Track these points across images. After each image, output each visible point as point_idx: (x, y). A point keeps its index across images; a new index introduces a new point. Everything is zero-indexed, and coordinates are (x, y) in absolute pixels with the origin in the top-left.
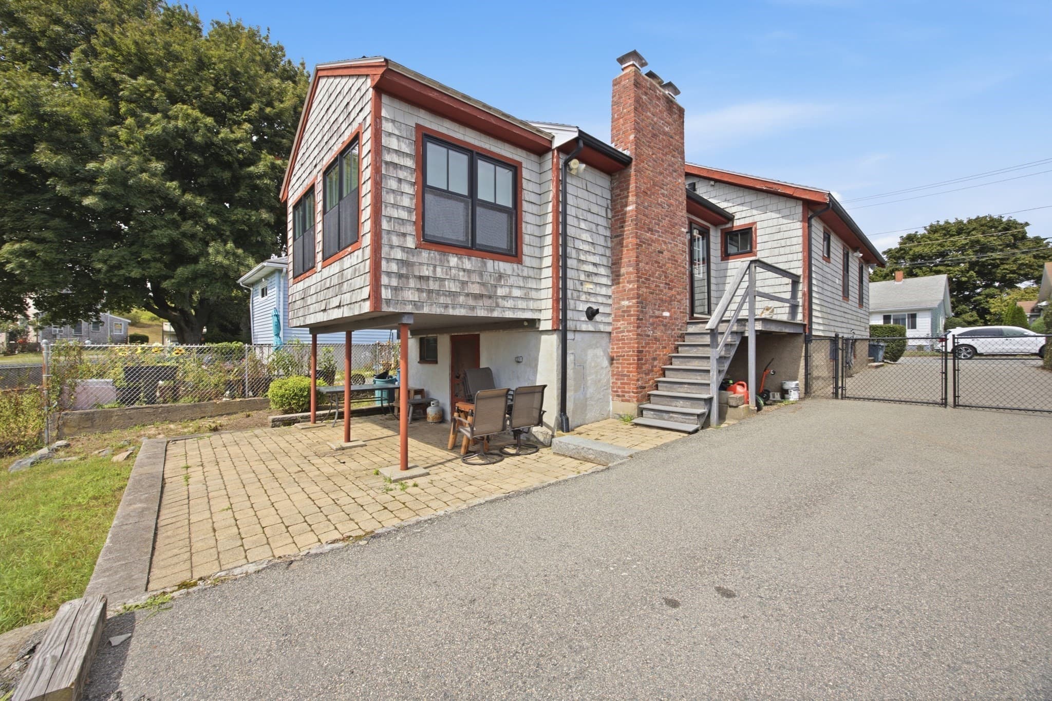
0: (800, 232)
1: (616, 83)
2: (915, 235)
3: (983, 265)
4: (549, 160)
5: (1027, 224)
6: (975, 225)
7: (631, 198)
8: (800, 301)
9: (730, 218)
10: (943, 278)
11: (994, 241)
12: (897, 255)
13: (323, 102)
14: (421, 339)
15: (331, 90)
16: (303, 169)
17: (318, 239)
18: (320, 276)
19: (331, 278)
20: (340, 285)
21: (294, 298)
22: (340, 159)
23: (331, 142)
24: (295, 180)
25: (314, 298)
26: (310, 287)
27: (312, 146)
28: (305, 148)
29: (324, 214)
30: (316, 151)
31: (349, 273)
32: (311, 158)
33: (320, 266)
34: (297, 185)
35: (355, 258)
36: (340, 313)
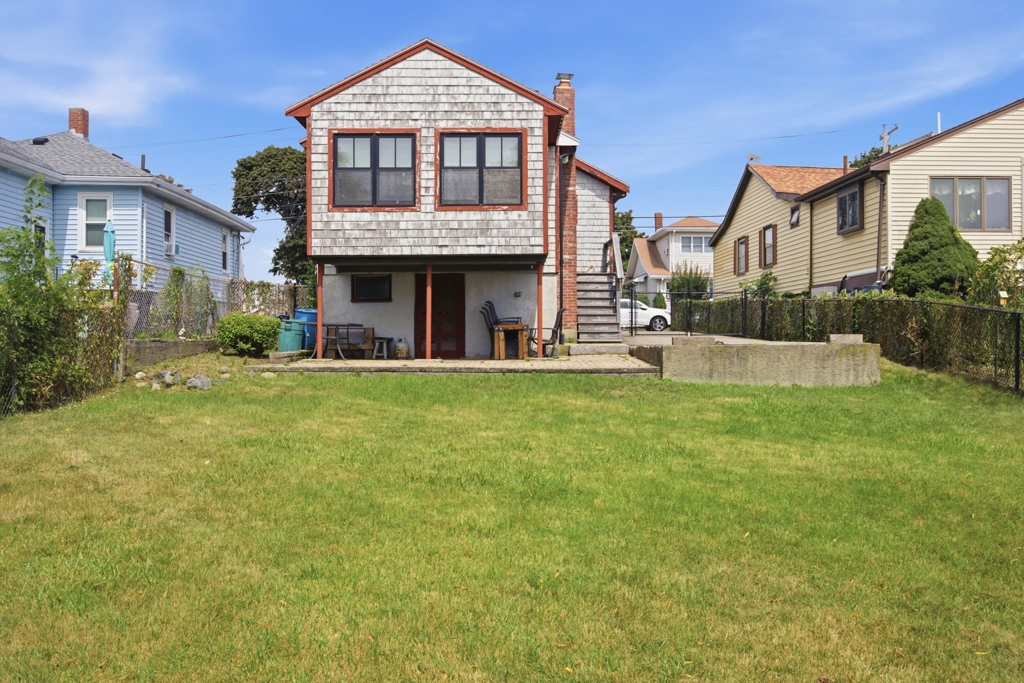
4: (553, 152)
13: (433, 73)
14: (353, 277)
15: (456, 73)
16: (372, 107)
17: (424, 183)
18: (429, 217)
19: (460, 222)
20: (484, 230)
21: (333, 227)
22: (481, 137)
23: (458, 116)
24: (339, 107)
25: (410, 233)
26: (397, 222)
27: (405, 98)
28: (379, 90)
29: (441, 167)
30: (420, 107)
31: (504, 224)
32: (401, 107)
33: (431, 208)
34: (347, 116)
35: (514, 215)
36: (485, 251)
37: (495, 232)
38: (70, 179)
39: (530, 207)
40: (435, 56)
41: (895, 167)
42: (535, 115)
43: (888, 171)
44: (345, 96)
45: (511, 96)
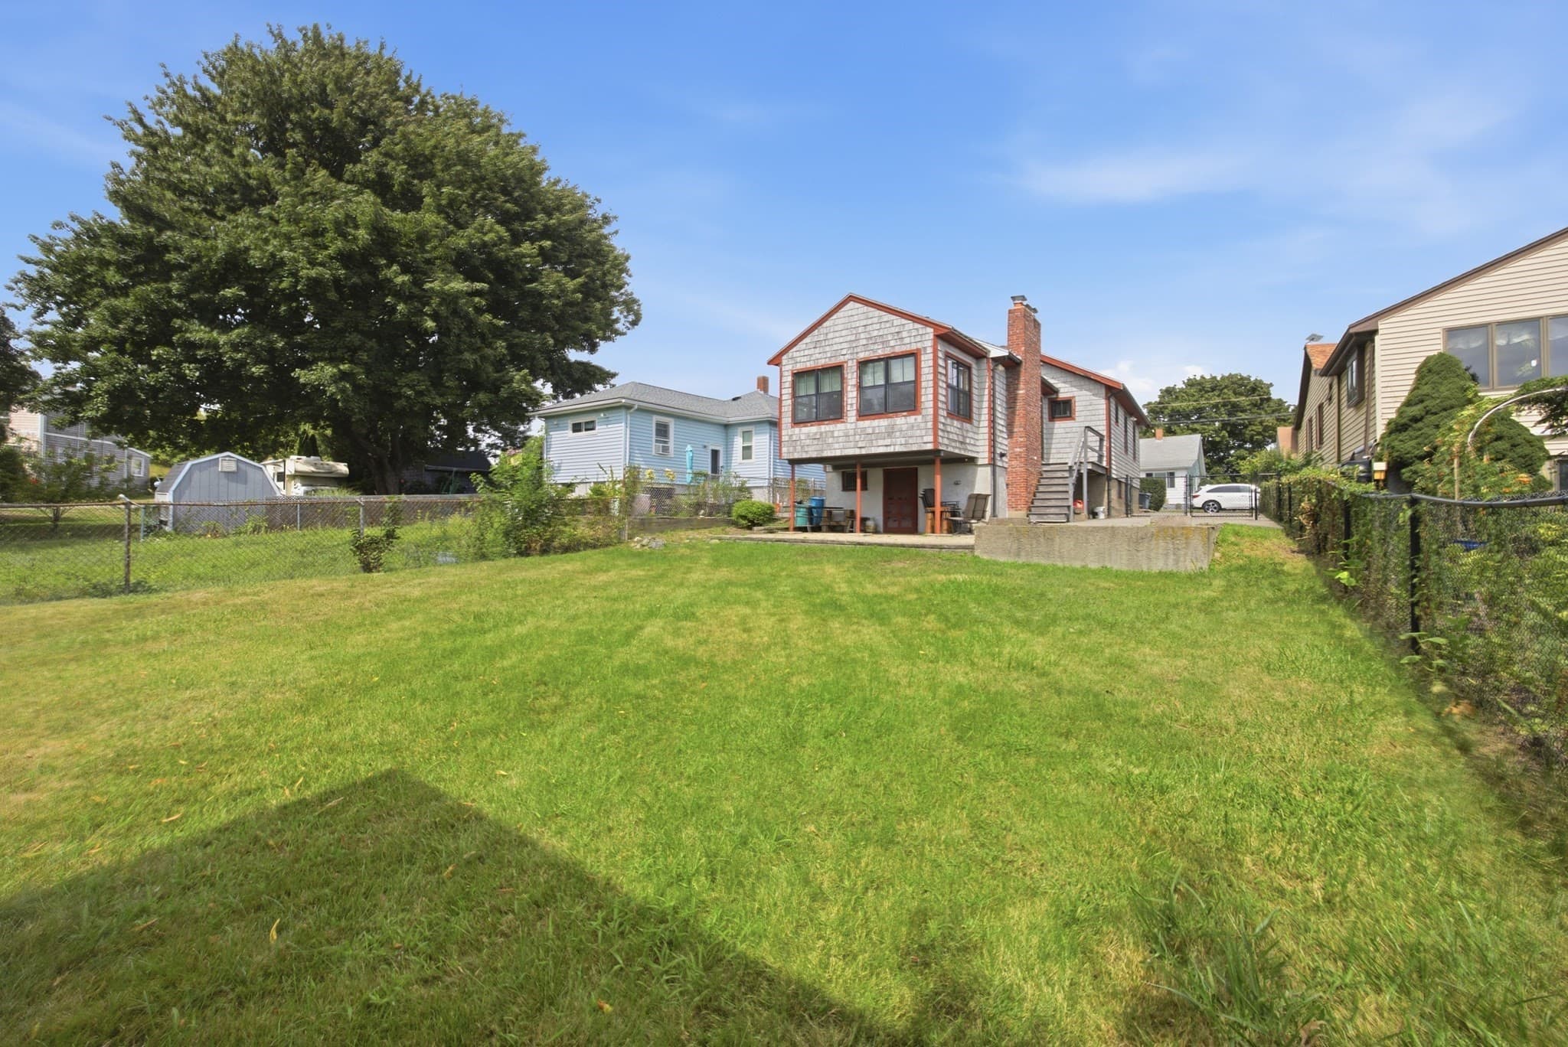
0: (1104, 406)
1: (1010, 312)
2: (1174, 388)
3: (1234, 425)
4: (984, 364)
5: (1271, 385)
6: (1227, 382)
7: (1022, 386)
8: (1105, 453)
9: (1056, 391)
10: (1198, 437)
11: (1242, 400)
12: (1156, 410)
13: (856, 318)
14: (843, 473)
15: (871, 315)
16: (817, 350)
17: (850, 402)
18: (853, 426)
19: (874, 428)
20: (890, 433)
21: (794, 438)
22: (887, 360)
23: (872, 347)
24: (798, 354)
25: (841, 439)
26: (833, 432)
27: (837, 340)
28: (822, 337)
29: (860, 388)
30: (845, 345)
31: (904, 427)
32: (835, 347)
33: (853, 419)
34: (803, 359)
35: (911, 419)
36: (891, 450)
37: (898, 434)
38: (732, 420)
39: (924, 412)
40: (858, 305)
41: (1383, 326)
42: (927, 337)
43: (1375, 332)
44: (801, 345)
45: (910, 325)
